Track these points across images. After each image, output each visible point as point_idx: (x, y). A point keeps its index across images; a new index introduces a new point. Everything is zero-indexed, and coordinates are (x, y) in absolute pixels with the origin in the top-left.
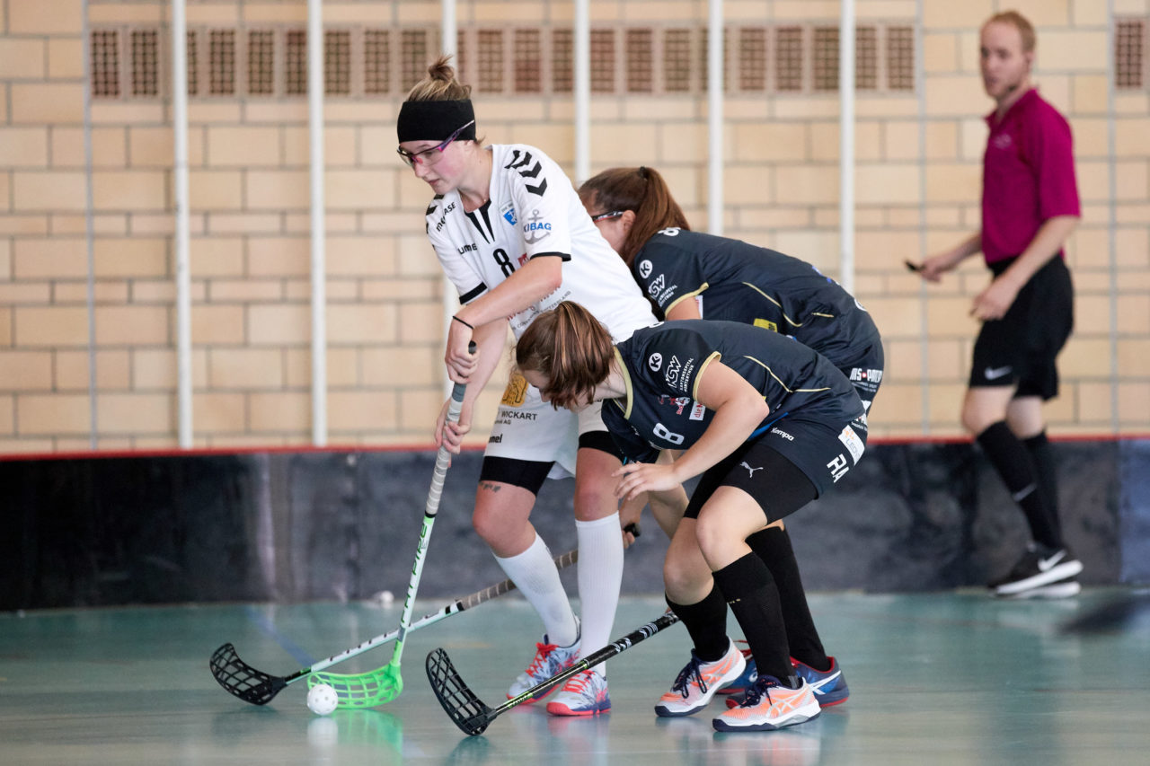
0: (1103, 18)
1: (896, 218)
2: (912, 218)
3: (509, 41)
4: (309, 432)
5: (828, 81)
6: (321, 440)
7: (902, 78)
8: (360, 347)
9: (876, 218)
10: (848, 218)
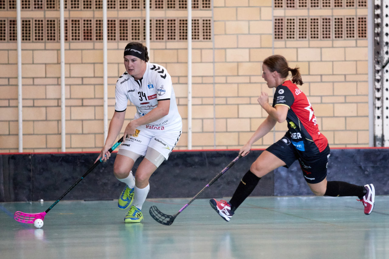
0: (271, 18)
1: (205, 80)
2: (211, 80)
3: (82, 23)
4: (18, 149)
5: (184, 37)
6: (21, 151)
7: (207, 36)
8: (34, 121)
9: (199, 80)
10: (190, 80)
